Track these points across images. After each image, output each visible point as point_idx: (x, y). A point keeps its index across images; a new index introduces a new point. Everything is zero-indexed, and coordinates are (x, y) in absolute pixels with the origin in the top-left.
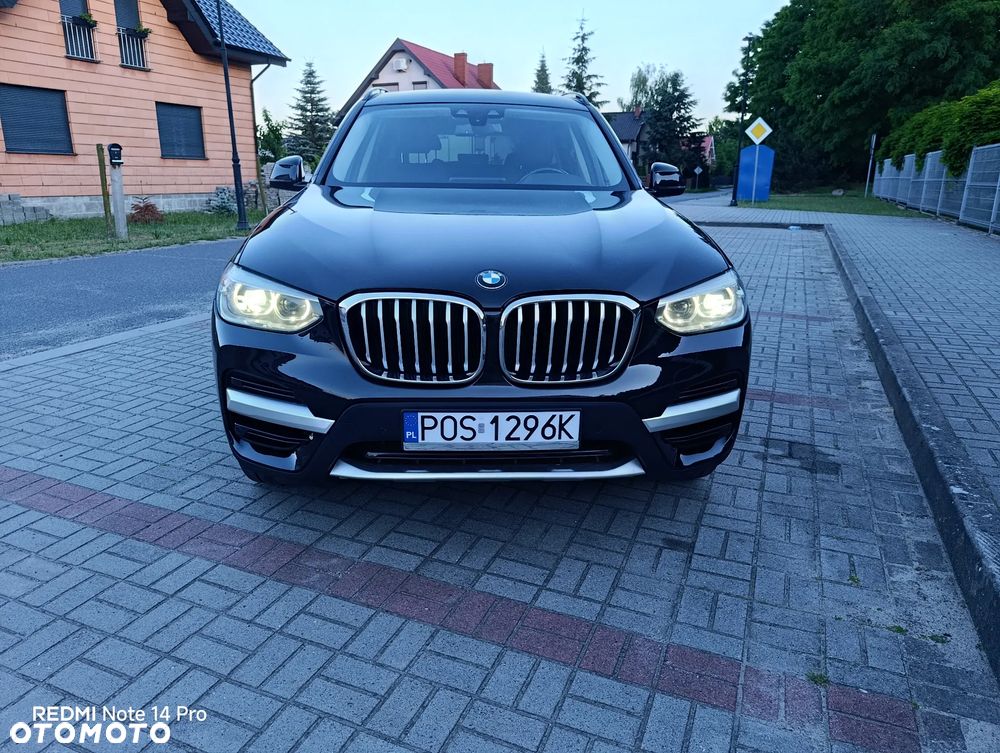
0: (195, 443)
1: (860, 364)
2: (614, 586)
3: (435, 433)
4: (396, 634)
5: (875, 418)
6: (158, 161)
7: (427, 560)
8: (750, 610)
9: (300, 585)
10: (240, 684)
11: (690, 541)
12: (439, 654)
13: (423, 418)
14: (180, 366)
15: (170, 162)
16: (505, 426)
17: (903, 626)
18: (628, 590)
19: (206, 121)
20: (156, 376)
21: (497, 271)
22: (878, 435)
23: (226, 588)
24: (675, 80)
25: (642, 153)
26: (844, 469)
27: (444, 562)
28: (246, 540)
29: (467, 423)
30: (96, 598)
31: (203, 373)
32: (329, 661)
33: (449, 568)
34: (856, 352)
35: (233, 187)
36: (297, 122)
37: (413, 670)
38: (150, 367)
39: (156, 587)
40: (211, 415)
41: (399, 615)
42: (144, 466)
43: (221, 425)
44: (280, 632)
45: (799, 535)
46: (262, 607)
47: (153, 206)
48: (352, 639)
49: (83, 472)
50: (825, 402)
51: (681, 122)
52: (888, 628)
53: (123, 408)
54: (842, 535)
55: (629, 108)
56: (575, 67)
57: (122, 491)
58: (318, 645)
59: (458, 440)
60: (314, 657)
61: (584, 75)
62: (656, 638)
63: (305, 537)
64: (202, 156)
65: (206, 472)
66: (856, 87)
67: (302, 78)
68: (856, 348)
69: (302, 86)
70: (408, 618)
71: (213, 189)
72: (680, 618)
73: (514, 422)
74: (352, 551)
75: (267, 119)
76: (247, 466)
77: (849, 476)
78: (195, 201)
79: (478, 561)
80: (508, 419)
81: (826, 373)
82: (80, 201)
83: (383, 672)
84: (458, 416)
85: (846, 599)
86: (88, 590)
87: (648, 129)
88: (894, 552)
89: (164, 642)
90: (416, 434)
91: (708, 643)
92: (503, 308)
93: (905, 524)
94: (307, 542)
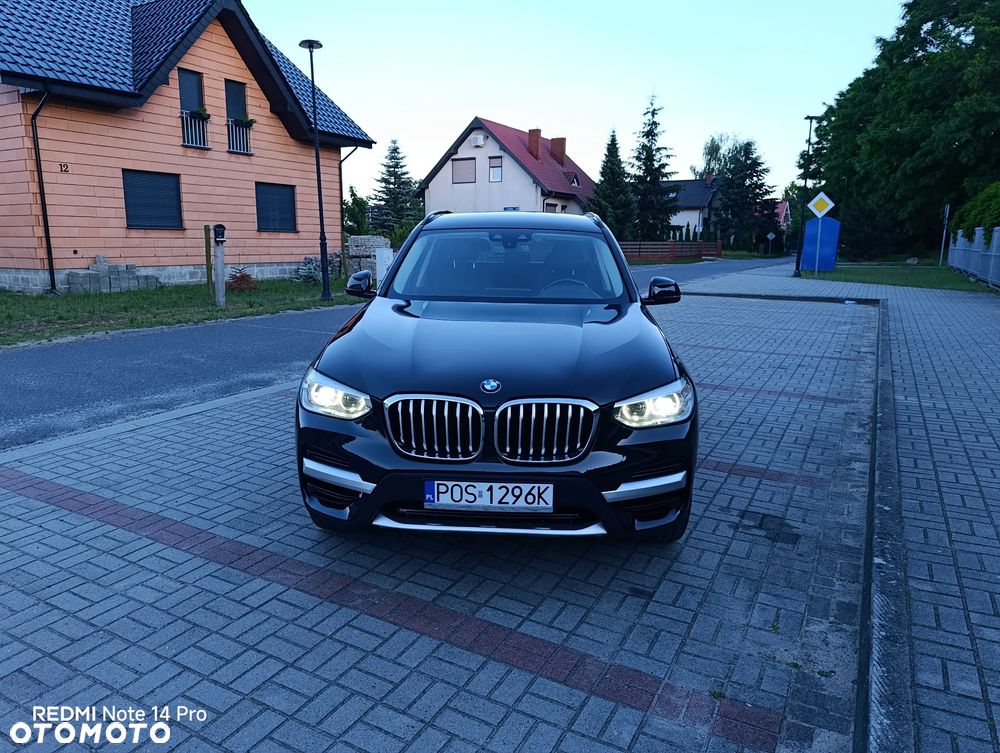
0: (277, 496)
1: (858, 446)
2: (582, 621)
3: (447, 496)
4: (412, 644)
5: (851, 498)
6: (255, 234)
7: (443, 593)
8: (683, 644)
9: (347, 607)
10: (300, 669)
11: (651, 591)
12: (441, 659)
13: (438, 485)
14: (267, 430)
15: (265, 235)
16: (498, 494)
17: (800, 663)
18: (592, 625)
19: (298, 197)
20: (248, 439)
21: (495, 379)
22: (846, 513)
23: (295, 605)
24: (747, 148)
25: (713, 219)
26: (802, 540)
27: (455, 596)
28: (311, 571)
29: (470, 490)
30: (204, 607)
31: (286, 437)
32: (362, 659)
33: (459, 600)
34: (858, 434)
35: (319, 257)
36: (380, 194)
37: (421, 669)
38: (243, 430)
39: (246, 602)
40: (290, 473)
41: (416, 632)
42: (237, 513)
43: (297, 482)
44: (330, 637)
45: (743, 592)
46: (319, 620)
47: (248, 276)
48: (381, 645)
49: (193, 515)
50: (810, 481)
51: (754, 189)
52: (787, 664)
53: (222, 464)
54: (779, 593)
55: (701, 175)
56: (645, 141)
57: (221, 531)
58: (356, 648)
59: (463, 502)
60: (352, 656)
61: (654, 147)
62: (603, 659)
63: (355, 572)
64: (294, 230)
65: (284, 519)
66: (929, 157)
67: (387, 153)
68: (861, 430)
69: (386, 161)
70: (422, 634)
71: (302, 259)
72: (626, 647)
73: (504, 490)
74: (387, 584)
75: (353, 194)
76: (315, 515)
77: (803, 546)
78: (285, 270)
79: (482, 597)
80: (500, 488)
81: (822, 454)
82: (186, 270)
83: (400, 669)
84: (464, 484)
85: (762, 641)
86: (197, 601)
87: (720, 196)
88: (817, 608)
89: (250, 639)
90: (433, 497)
91: (643, 666)
92: (498, 407)
93: (837, 587)
94: (355, 576)
